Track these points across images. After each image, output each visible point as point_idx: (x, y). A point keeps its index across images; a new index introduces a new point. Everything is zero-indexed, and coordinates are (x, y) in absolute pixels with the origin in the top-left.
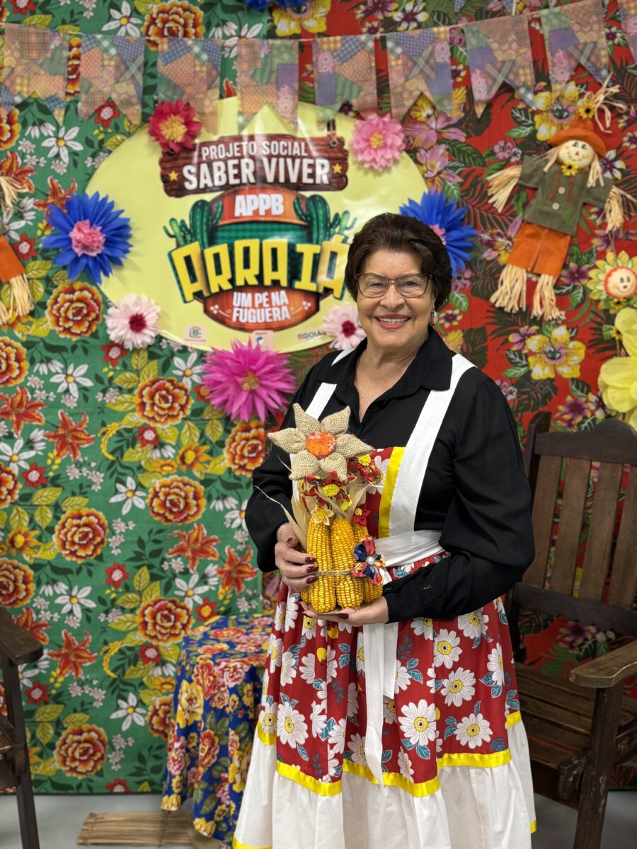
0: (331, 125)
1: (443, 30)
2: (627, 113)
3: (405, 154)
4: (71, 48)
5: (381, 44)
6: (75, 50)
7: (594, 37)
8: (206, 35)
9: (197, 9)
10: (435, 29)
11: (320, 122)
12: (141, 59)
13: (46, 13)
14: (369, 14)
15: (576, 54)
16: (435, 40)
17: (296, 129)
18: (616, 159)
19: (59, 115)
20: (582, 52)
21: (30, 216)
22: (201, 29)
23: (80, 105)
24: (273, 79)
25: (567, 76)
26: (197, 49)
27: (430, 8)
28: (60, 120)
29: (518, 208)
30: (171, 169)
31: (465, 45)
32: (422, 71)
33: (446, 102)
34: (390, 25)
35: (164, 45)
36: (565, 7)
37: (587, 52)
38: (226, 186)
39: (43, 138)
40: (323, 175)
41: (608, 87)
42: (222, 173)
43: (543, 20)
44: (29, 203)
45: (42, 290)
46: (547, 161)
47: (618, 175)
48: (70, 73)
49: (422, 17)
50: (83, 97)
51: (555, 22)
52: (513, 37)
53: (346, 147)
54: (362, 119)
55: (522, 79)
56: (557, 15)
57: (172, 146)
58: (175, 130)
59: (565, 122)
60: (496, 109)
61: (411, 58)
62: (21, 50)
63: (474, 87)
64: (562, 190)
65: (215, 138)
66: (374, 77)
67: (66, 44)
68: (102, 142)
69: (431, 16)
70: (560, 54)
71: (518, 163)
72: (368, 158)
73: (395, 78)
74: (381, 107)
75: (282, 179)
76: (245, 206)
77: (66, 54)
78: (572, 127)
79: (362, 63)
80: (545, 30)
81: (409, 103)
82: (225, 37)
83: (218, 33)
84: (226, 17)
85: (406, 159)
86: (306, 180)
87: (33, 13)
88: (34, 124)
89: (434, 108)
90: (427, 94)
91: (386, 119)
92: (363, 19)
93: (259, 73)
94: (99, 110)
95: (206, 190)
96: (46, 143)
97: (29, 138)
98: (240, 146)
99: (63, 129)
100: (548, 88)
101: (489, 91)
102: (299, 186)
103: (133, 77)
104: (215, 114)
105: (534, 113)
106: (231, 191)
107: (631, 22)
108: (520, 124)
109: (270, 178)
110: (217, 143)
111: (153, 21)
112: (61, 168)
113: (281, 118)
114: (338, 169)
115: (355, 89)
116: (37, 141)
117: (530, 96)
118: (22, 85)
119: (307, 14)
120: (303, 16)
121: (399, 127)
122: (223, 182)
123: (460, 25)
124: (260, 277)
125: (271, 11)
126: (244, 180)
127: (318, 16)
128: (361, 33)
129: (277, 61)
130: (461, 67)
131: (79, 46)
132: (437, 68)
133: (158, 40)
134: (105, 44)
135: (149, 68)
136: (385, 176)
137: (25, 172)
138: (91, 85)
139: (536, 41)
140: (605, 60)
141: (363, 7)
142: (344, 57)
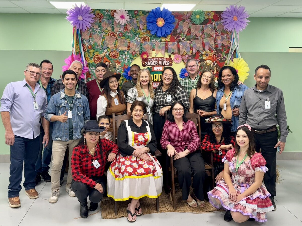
0: (170, 56)
1: (189, 41)
2: (217, 55)
3: (182, 61)
4: (128, 42)
5: (179, 43)
6: (129, 43)
7: (212, 43)
8: (150, 41)
9: (149, 37)
10: (187, 41)
11: (168, 55)
12: (140, 45)
13: (124, 37)
14: (177, 38)
15: (209, 46)
16: (187, 43)
17: (165, 56)
18: (215, 62)
19: (126, 53)
20: (210, 46)
21: (120, 69)
22: (150, 40)
23: (130, 52)
24: (161, 48)
25: (208, 49)
26: (149, 43)
27: (186, 38)
28: (126, 54)
29: (200, 70)
30: (144, 62)
31: (192, 44)
32: (185, 48)
33: (189, 53)
34: (180, 40)
35: (144, 43)
36: (208, 38)
37: (211, 46)
38: (153, 65)
39: (123, 57)
40: (168, 64)
41: (214, 51)
42: (152, 63)
43: (204, 40)
44: (120, 67)
45: (121, 82)
46: (205, 63)
47: (216, 65)
48: (128, 47)
49: (185, 39)
50: (130, 50)
51: (206, 41)
52: (200, 43)
53: (172, 59)
54: (175, 55)
55: (201, 50)
56: (206, 39)
57: (145, 59)
58: (145, 56)
59: (207, 56)
60: (196, 54)
61: (183, 46)
62: (120, 43)
63: (193, 51)
64: (207, 67)
65: (151, 57)
66: (177, 48)
67: (127, 42)
68: (133, 58)
69: (187, 39)
70: (207, 46)
71: (200, 63)
72: (176, 61)
73: (181, 49)
74: (178, 53)
75: (162, 64)
76: (156, 68)
77: (127, 43)
78: (209, 57)
79: (175, 46)
80: (205, 42)
81: (183, 53)
82: (153, 41)
83: (152, 41)
84: (154, 38)
85: (182, 62)
86: (166, 64)
87: (122, 36)
88: (121, 55)
89: (187, 53)
90: (186, 51)
91: (179, 55)
92: (176, 39)
93: (159, 47)
94: (133, 53)
95: (149, 65)
96: (123, 58)
97: (120, 57)
98: (155, 59)
99: (126, 56)
100: (205, 51)
101: (196, 51)
102: (165, 65)
103: (138, 47)
104: (151, 53)
105: (202, 55)
106: (153, 66)
107: (218, 41)
108: (200, 56)
109: (160, 64)
110: (151, 58)
111: (142, 39)
112: (126, 62)
113: (162, 54)
114: (171, 63)
115: (174, 50)
116: (122, 57)
117: (202, 52)
118: (120, 48)
119: (167, 38)
120: (166, 38)
121: (181, 57)
122: (152, 64)
123: (191, 41)
124: (158, 80)
125: (161, 37)
126: (156, 64)
127: (168, 38)
128: (175, 42)
129: (162, 46)
130: (191, 47)
131: (129, 42)
132: (187, 47)
133: (143, 42)
134: (134, 42)
135: (141, 46)
136: (179, 64)
137: (119, 62)
138: (132, 49)
139: (203, 44)
140: (214, 47)
141: (176, 37)
142: (172, 45)
